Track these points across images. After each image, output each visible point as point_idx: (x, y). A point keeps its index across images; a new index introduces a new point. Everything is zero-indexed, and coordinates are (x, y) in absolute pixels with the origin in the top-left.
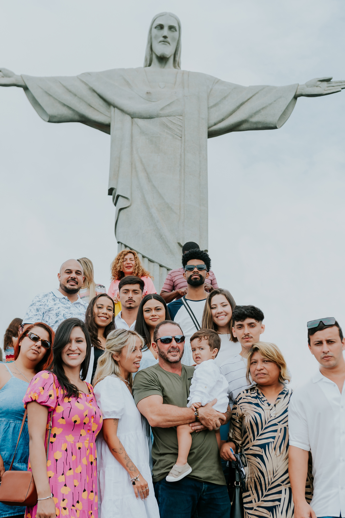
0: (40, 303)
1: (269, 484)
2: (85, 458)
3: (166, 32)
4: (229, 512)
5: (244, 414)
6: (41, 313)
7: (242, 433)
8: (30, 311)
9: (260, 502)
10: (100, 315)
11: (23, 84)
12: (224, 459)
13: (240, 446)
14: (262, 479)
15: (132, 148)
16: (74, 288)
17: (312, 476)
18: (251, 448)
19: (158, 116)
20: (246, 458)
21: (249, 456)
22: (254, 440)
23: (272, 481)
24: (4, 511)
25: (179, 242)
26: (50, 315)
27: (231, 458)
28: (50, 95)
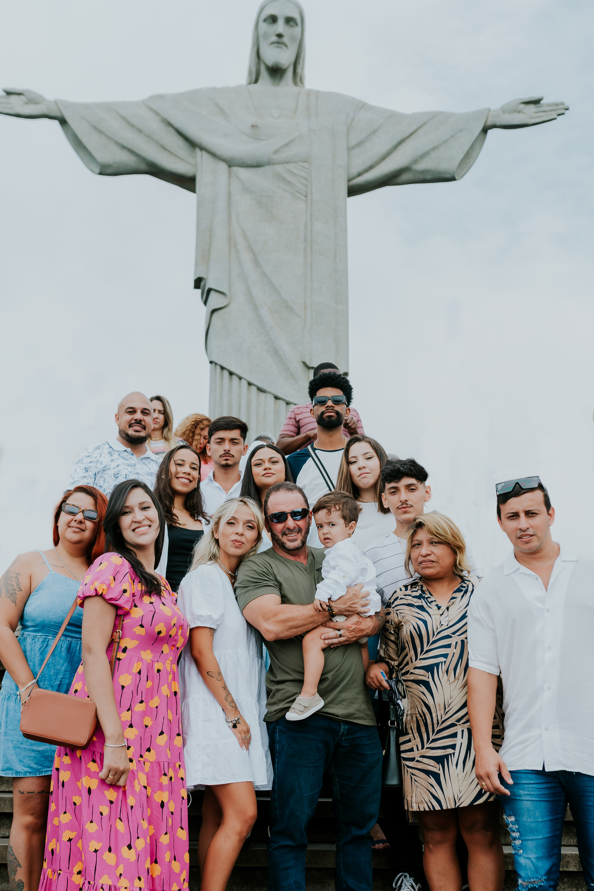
0: (89, 459)
1: (438, 724)
2: (166, 685)
3: (280, 27)
4: (381, 764)
5: (401, 622)
6: (91, 474)
7: (398, 650)
8: (75, 472)
9: (424, 750)
10: (178, 476)
11: (57, 114)
12: (371, 687)
13: (395, 669)
14: (428, 716)
15: (230, 214)
16: (140, 436)
17: (501, 712)
18: (412, 671)
19: (269, 163)
20: (404, 686)
21: (409, 682)
22: (416, 661)
23: (443, 720)
24: (44, 767)
25: (304, 360)
26: (105, 476)
27: (382, 686)
28: (100, 132)
